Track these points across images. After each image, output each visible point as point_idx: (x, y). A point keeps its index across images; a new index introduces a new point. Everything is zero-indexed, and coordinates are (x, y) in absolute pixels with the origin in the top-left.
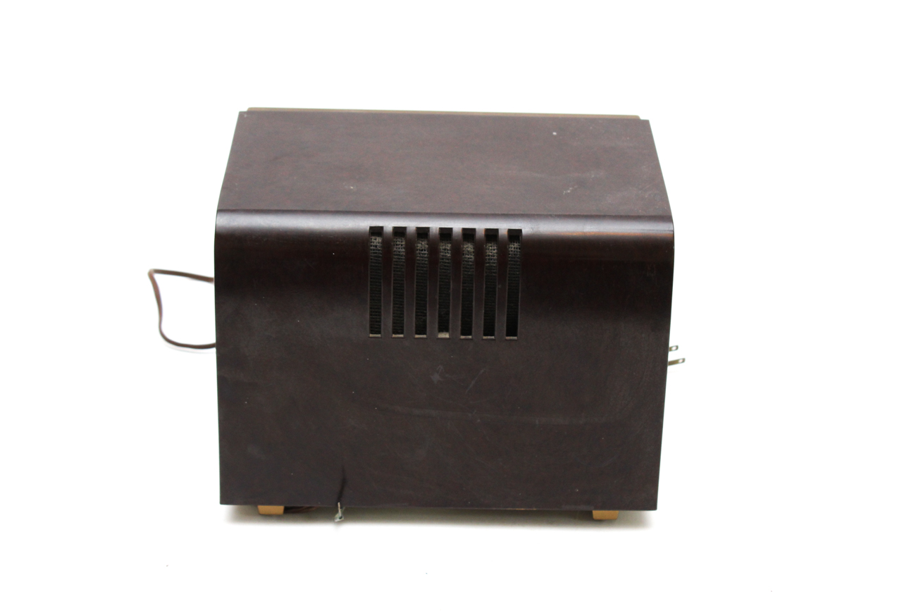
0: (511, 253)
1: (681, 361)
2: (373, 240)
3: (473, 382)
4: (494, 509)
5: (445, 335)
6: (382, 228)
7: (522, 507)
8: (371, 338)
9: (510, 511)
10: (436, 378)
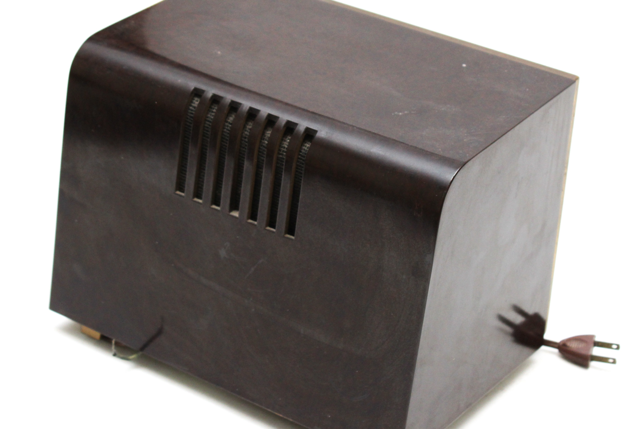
0: (303, 151)
1: (611, 361)
2: (194, 101)
3: (253, 269)
4: (257, 405)
5: (236, 214)
6: (203, 91)
7: (280, 413)
8: (177, 194)
9: (269, 412)
10: (223, 253)
